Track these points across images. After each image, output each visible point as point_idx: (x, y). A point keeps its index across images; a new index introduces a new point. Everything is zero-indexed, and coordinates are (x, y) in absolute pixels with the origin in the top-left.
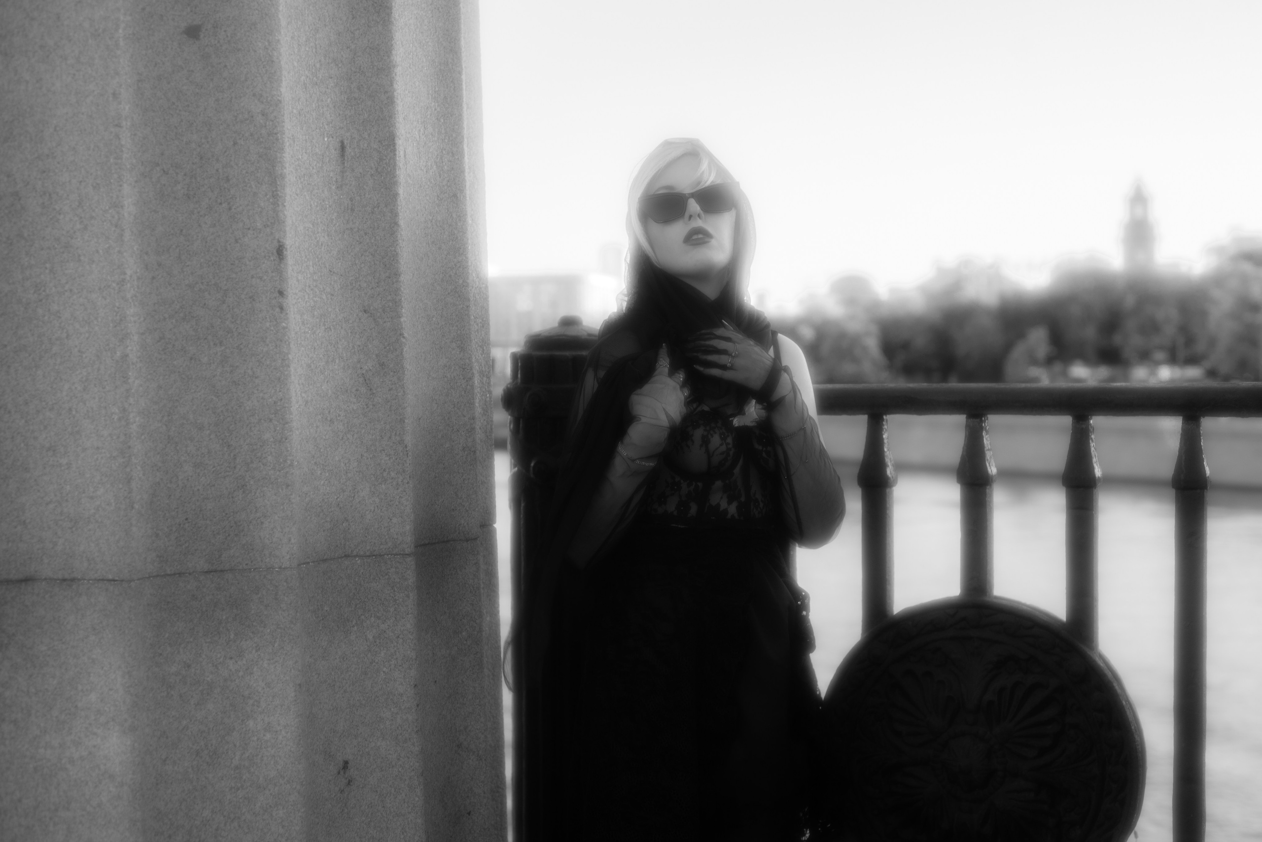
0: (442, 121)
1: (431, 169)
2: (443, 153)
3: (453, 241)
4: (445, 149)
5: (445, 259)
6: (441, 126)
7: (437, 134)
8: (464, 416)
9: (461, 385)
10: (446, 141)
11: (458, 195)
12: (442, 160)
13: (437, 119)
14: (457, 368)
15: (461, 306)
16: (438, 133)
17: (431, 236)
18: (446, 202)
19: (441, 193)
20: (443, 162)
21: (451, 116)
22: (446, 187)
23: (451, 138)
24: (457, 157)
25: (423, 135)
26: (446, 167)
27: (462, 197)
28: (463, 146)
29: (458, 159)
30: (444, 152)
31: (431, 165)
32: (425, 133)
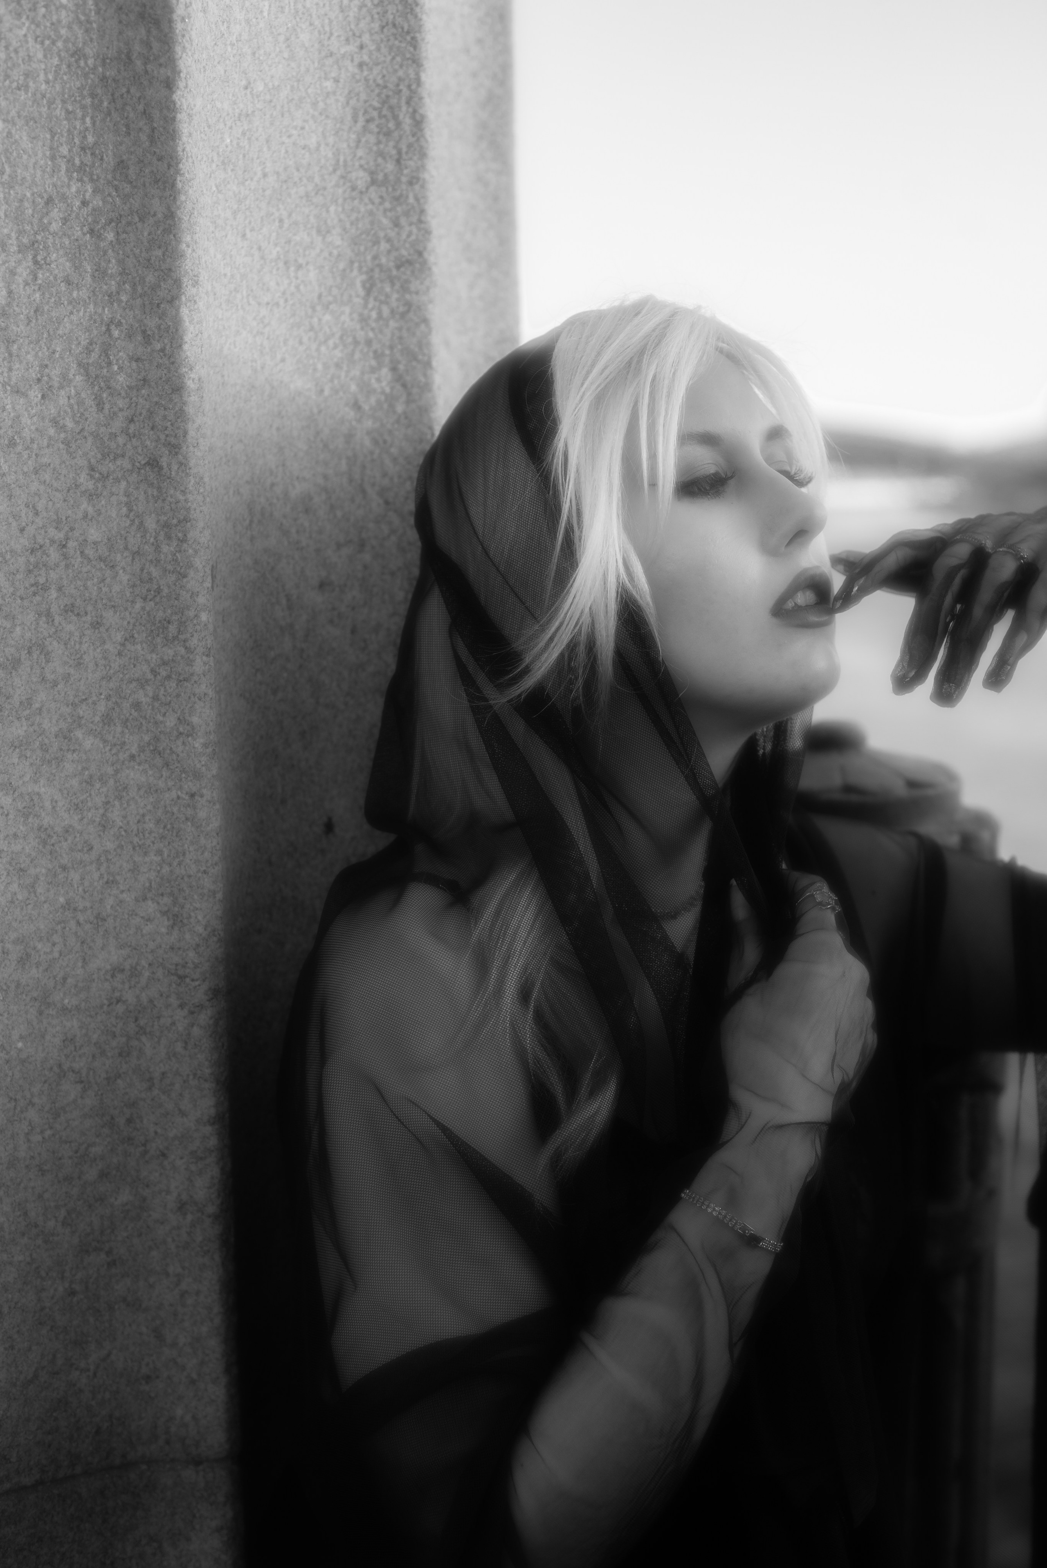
0: (110, 236)
1: (61, 387)
2: (110, 336)
3: (145, 599)
4: (119, 324)
5: (120, 654)
6: (105, 253)
7: (89, 279)
8: (183, 1114)
9: (173, 1024)
10: (124, 298)
11: (164, 462)
12: (107, 356)
13: (92, 231)
14: (160, 973)
15: (174, 794)
16: (93, 277)
17: (60, 589)
18: (124, 484)
19: (104, 456)
20: (110, 364)
21: (142, 220)
22: (121, 440)
23: (139, 289)
24: (158, 346)
25: (27, 284)
26: (121, 378)
27: (175, 467)
28: (178, 310)
29: (163, 350)
30: (116, 333)
31: (64, 376)
32: (35, 278)
